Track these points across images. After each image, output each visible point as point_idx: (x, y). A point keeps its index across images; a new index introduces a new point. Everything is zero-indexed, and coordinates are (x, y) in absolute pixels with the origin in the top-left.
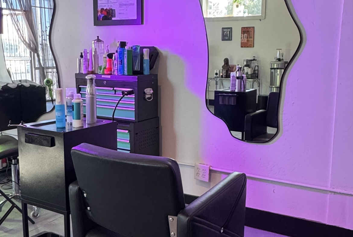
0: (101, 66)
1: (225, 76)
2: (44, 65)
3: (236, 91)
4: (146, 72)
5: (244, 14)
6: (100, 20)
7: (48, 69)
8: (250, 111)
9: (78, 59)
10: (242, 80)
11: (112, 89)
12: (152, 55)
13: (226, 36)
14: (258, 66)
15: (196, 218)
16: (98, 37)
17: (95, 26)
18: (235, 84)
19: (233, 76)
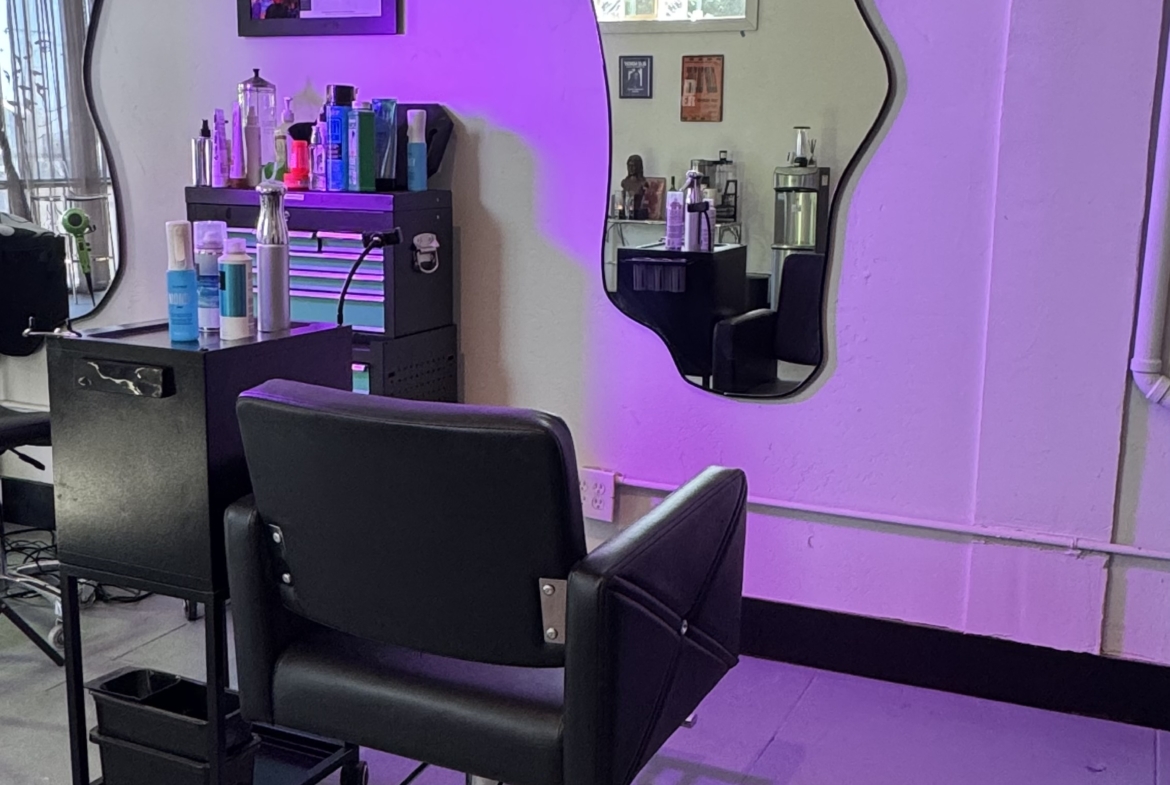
0: (271, 165)
1: (631, 212)
2: (23, 173)
3: (685, 249)
4: (418, 182)
5: (689, 14)
6: (259, 18)
7: (38, 186)
8: (725, 312)
9: (193, 141)
10: (703, 215)
11: (310, 235)
12: (434, 131)
13: (634, 82)
14: (735, 182)
15: (621, 580)
16: (256, 71)
17: (243, 38)
18: (682, 228)
19: (674, 205)
